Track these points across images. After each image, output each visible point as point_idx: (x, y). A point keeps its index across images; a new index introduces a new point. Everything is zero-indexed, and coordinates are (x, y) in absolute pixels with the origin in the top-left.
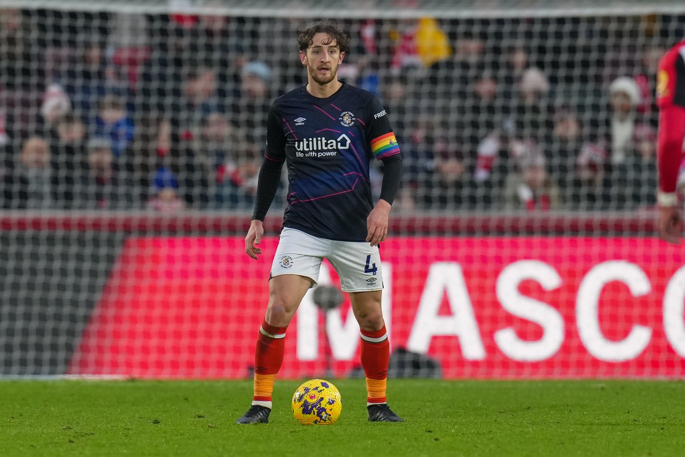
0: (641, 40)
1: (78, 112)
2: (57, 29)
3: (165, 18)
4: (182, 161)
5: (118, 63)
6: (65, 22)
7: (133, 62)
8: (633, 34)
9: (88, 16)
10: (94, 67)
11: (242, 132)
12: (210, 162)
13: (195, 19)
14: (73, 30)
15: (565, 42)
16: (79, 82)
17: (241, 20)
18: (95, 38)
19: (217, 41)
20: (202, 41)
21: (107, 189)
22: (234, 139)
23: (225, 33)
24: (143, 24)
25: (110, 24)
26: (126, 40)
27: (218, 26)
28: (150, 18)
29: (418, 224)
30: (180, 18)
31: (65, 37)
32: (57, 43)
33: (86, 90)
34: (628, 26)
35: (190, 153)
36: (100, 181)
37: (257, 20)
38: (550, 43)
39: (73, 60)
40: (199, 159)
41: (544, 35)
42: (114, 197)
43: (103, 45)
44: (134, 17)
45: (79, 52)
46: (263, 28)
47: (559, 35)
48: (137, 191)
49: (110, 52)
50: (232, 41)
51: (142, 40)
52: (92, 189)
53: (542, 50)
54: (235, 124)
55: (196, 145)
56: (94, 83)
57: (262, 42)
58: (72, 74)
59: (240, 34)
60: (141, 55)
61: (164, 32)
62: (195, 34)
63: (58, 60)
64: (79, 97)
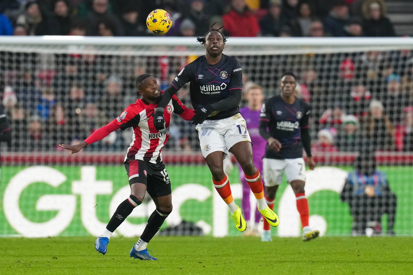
0: (303, 67)
1: (21, 103)
2: (10, 61)
3: (65, 56)
4: (74, 127)
5: (41, 78)
6: (14, 58)
7: (48, 78)
8: (300, 63)
9: (26, 55)
10: (29, 81)
11: (103, 113)
12: (88, 127)
13: (80, 56)
14: (18, 62)
15: (266, 68)
16: (22, 88)
17: (103, 57)
18: (30, 66)
19: (91, 67)
20: (83, 67)
21: (36, 141)
22: (100, 116)
23: (95, 63)
24: (53, 59)
25: (37, 59)
26: (45, 66)
27: (91, 60)
28: (57, 56)
29: (192, 158)
30: (72, 56)
31: (14, 65)
32: (10, 68)
33: (25, 92)
34: (297, 60)
35: (77, 123)
36: (32, 138)
37: (110, 57)
38: (258, 68)
39: (18, 77)
40: (82, 127)
41: (255, 64)
42: (40, 146)
43: (34, 69)
44: (49, 55)
45: (22, 73)
46: (114, 60)
47: (262, 64)
48: (51, 142)
49: (37, 73)
50: (98, 67)
51: (53, 67)
52: (29, 141)
53: (254, 71)
54: (100, 109)
55: (81, 119)
56: (29, 88)
57: (113, 68)
58: (18, 84)
59: (102, 63)
60: (53, 74)
61: (64, 63)
62: (79, 63)
63: (11, 77)
64: (21, 95)
